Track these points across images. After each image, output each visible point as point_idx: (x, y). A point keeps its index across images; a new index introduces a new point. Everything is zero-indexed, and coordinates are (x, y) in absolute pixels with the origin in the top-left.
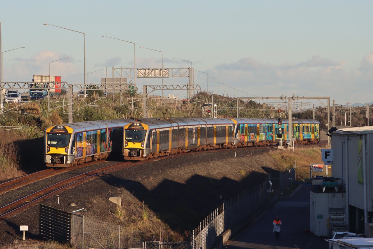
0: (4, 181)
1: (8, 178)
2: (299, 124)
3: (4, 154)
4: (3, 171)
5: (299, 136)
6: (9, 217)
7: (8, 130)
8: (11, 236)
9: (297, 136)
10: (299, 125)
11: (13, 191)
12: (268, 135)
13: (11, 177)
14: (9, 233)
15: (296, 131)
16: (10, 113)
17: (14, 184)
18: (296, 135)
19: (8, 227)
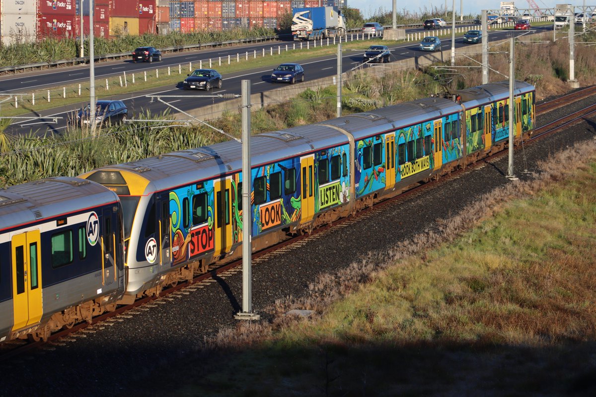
0: (585, 88)
1: (589, 85)
2: (480, 107)
3: (586, 66)
4: (585, 80)
5: (481, 142)
6: (589, 117)
7: (589, 45)
8: (591, 133)
9: (475, 144)
10: (480, 112)
11: (592, 96)
12: (363, 178)
13: (591, 84)
14: (589, 130)
15: (474, 130)
16: (591, 31)
17: (594, 90)
18: (471, 142)
19: (588, 125)
